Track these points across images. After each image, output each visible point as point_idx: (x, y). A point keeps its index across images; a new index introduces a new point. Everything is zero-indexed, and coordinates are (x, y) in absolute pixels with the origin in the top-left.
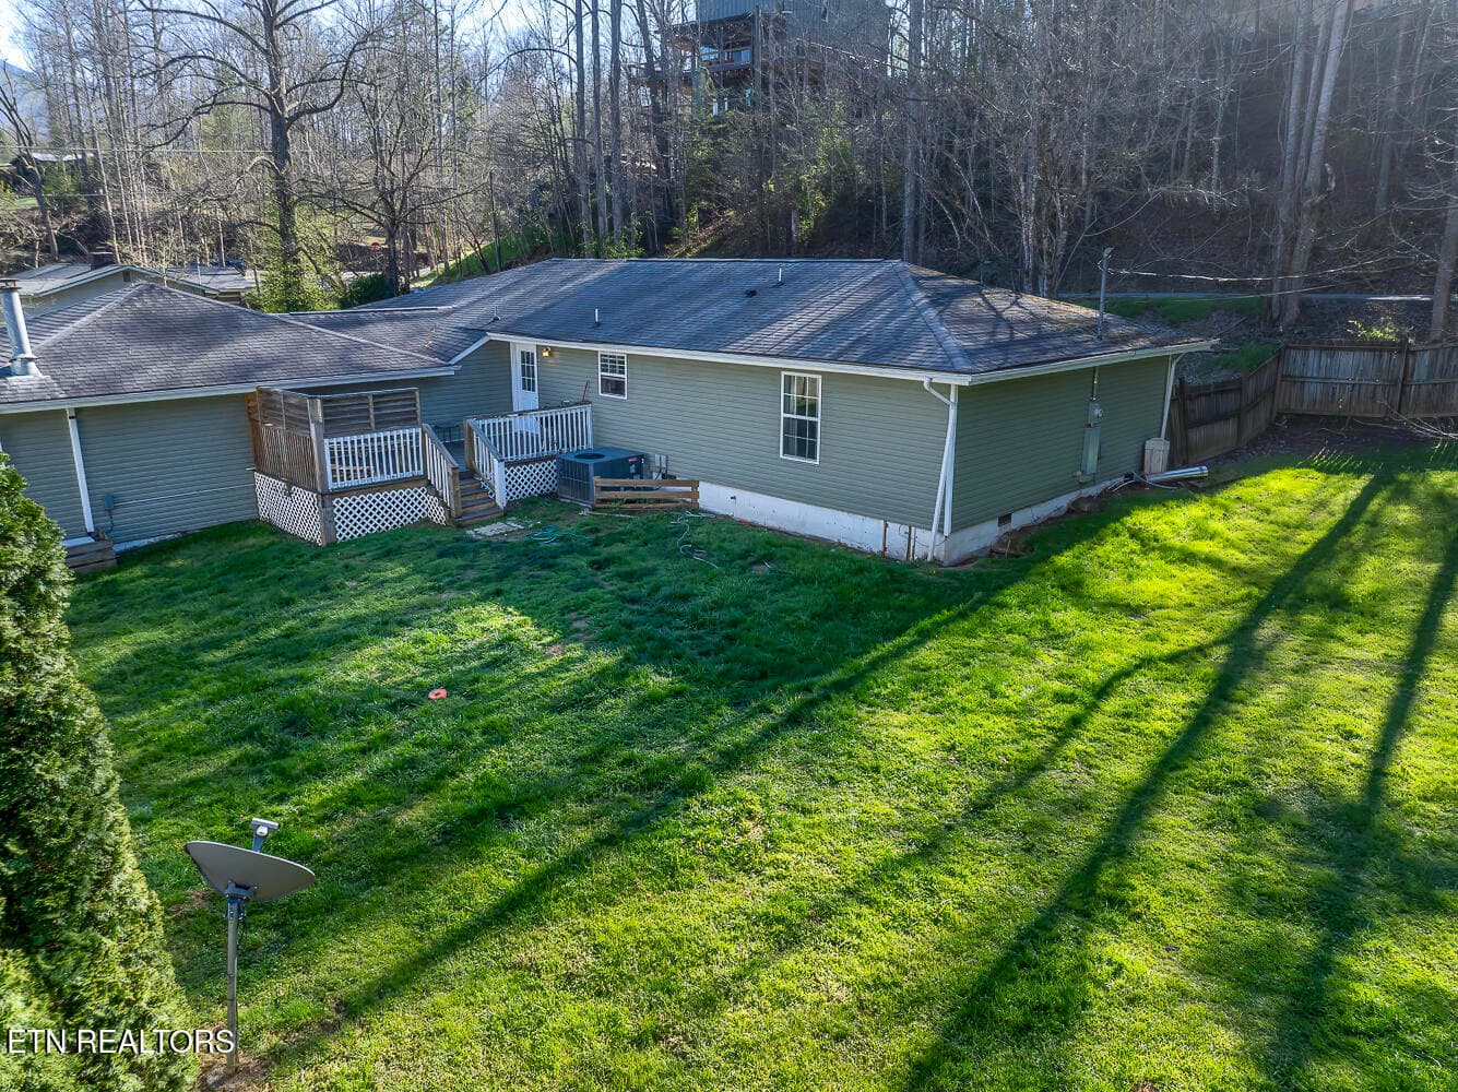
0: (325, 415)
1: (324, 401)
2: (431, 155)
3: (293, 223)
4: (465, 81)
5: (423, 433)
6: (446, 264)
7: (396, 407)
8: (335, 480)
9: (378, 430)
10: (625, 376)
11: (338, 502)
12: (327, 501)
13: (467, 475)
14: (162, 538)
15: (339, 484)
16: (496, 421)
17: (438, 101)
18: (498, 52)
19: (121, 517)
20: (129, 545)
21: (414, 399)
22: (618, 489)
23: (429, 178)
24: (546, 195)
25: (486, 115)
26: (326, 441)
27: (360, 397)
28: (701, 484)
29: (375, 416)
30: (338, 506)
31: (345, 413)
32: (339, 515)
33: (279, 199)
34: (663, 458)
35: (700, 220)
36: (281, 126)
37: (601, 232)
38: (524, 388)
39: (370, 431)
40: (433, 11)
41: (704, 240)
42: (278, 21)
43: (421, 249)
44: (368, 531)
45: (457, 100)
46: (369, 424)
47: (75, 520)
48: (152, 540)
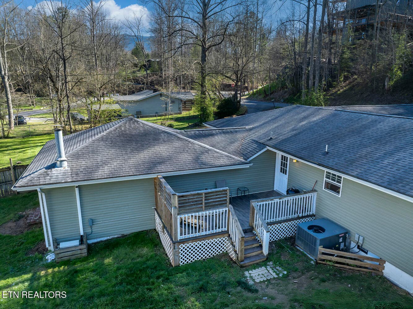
0: (179, 204)
1: (179, 197)
2: (252, 58)
3: (205, 82)
4: (264, 35)
5: (229, 211)
6: (253, 91)
7: (216, 198)
8: (181, 234)
9: (206, 210)
10: (341, 185)
11: (182, 246)
12: (176, 247)
13: (249, 231)
14: (113, 237)
15: (183, 237)
16: (267, 203)
17: (255, 41)
18: (275, 26)
19: (96, 229)
20: (99, 240)
21: (226, 194)
22: (333, 255)
23: (251, 65)
24: (287, 70)
25: (269, 45)
26: (179, 217)
27: (198, 194)
28: (387, 262)
29: (206, 203)
30: (182, 248)
31: (189, 202)
32: (182, 252)
33: (202, 74)
34: (361, 238)
35: (344, 80)
36: (204, 50)
37: (310, 86)
38: (281, 172)
39: (202, 210)
40: (257, 14)
41: (345, 86)
42: (207, 17)
43: (246, 85)
44: (196, 259)
45: (261, 41)
46: (202, 207)
47: (76, 229)
48: (108, 238)
